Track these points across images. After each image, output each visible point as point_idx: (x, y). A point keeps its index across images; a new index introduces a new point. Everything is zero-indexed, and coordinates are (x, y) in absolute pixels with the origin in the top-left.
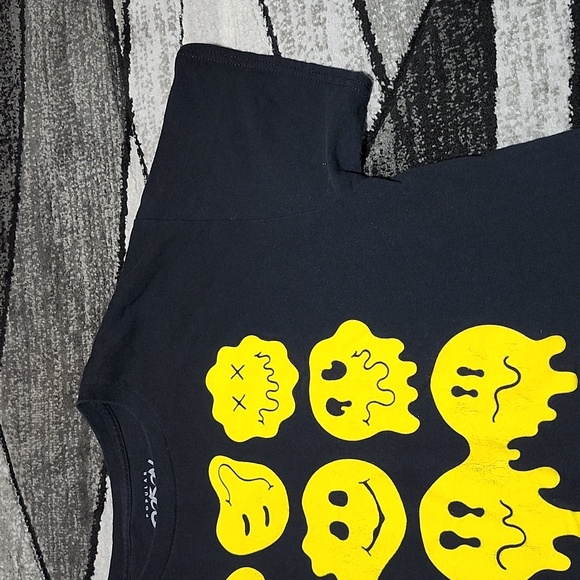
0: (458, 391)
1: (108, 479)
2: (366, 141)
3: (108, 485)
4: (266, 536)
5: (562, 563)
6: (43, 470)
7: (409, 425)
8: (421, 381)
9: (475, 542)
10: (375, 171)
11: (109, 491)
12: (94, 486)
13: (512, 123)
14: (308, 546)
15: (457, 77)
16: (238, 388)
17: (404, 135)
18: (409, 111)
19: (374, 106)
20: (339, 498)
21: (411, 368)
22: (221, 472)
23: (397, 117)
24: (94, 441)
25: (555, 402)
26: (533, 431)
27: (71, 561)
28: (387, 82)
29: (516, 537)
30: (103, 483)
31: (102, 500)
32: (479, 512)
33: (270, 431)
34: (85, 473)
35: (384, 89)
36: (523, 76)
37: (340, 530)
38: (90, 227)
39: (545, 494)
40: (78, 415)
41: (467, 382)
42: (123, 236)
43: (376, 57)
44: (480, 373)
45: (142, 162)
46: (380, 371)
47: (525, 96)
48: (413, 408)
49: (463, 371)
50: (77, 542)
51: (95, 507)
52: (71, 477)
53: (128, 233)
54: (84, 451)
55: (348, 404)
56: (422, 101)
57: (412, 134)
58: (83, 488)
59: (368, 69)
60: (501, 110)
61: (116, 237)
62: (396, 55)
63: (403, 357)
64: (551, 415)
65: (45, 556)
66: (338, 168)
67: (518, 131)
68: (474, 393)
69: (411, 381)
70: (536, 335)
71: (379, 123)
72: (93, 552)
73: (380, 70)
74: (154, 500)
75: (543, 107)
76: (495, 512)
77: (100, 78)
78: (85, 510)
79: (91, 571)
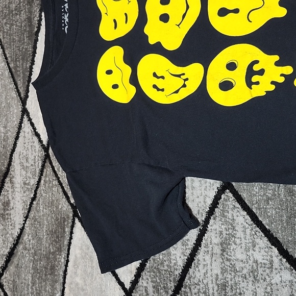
1: (43, 14)
3: (43, 17)
4: (125, 29)
5: (282, 12)
6: (9, 14)
9: (236, 11)
11: (43, 20)
14: (147, 30)
27: (23, 59)
30: (40, 16)
31: (40, 25)
34: (30, 12)
50: (26, 49)
51: (36, 29)
52: (24, 16)
54: (31, 1)
58: (30, 20)
65: (9, 59)
72: (34, 53)
74: (67, 20)
78: (30, 32)
79: (33, 62)
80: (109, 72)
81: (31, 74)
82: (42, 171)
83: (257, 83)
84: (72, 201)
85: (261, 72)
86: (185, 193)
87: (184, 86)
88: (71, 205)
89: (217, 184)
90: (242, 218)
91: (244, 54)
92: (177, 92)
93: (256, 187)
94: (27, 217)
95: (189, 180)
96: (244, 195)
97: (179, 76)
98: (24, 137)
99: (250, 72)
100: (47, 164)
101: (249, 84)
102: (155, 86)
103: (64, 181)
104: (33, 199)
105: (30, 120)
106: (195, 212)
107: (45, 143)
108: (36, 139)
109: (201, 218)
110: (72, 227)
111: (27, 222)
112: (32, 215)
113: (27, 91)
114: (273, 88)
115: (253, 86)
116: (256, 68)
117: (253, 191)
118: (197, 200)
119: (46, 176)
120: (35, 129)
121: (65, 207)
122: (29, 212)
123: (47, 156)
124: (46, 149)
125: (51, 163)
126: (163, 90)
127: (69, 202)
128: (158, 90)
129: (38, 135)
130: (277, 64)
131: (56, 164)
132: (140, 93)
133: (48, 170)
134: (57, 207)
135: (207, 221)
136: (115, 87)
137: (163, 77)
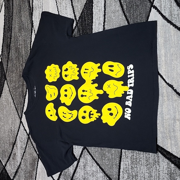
0: (85, 73)
1: (27, 90)
2: (73, 31)
4: (54, 98)
5: (97, 98)
6: (15, 89)
7: (77, 78)
8: (79, 71)
9: (86, 96)
10: (74, 36)
11: (27, 92)
12: (25, 91)
13: (95, 29)
14: (61, 99)
15: (87, 21)
16: (50, 73)
17: (79, 30)
18: (80, 26)
19: (75, 25)
20: (66, 91)
21: (78, 69)
22: (47, 87)
23: (78, 27)
24: (25, 83)
25: (98, 73)
26: (95, 78)
27: (20, 104)
28: (77, 21)
29: (91, 94)
30: (26, 90)
31: (26, 93)
32: (87, 91)
33: (55, 80)
34: (23, 89)
35: (76, 22)
36: (97, 21)
37: (66, 96)
38: (25, 44)
39: (96, 88)
40: (22, 78)
41: (86, 71)
42: (31, 46)
43: (75, 16)
44: (88, 69)
45: (35, 32)
46: (73, 69)
47: (97, 25)
48: (78, 75)
49: (86, 69)
50: (21, 101)
51: (25, 95)
52: (20, 90)
53: (32, 46)
54: (23, 85)
55: (68, 75)
56: (82, 24)
57: (80, 30)
58: (23, 91)
59: (74, 18)
60: (93, 27)
61: (29, 46)
62: (78, 16)
63: (77, 67)
64: (97, 76)
65: (15, 104)
66: (68, 35)
67: (96, 30)
68: (87, 73)
69: (78, 71)
70: (96, 63)
71: (75, 28)
72: (24, 102)
73: (76, 19)
74: (35, 93)
75: (99, 27)
76: (89, 91)
77: (27, 16)
78: (23, 95)
79: (24, 106)
80: (49, 111)
81: (23, 110)
82: (27, 143)
83: (92, 117)
84: (38, 153)
85: (93, 114)
86: (73, 150)
87: (72, 117)
88: (37, 154)
89: (82, 147)
90: (89, 157)
91: (88, 109)
92: (70, 118)
93: (93, 148)
94: (22, 159)
95: (74, 146)
96: (90, 151)
97: (70, 114)
98: (21, 131)
99: (90, 114)
100: (29, 140)
101: (90, 117)
102: (63, 116)
103: (35, 146)
104: (24, 152)
105: (23, 125)
106: (76, 156)
107: (28, 133)
108: (25, 131)
109: (78, 158)
110: (38, 162)
111: (22, 160)
112: (24, 158)
113: (22, 115)
114: (96, 119)
115: (91, 118)
116: (91, 113)
117: (92, 149)
118: (77, 152)
119: (29, 145)
120: (25, 128)
121: (35, 155)
122: (23, 157)
123: (29, 137)
124: (29, 135)
125: (30, 140)
126: (66, 118)
127: (37, 153)
128: (65, 117)
129: (26, 130)
130: (97, 112)
131: (32, 140)
132: (59, 118)
133: (29, 142)
134: (33, 155)
135: (79, 159)
136: (51, 115)
137: (66, 114)
